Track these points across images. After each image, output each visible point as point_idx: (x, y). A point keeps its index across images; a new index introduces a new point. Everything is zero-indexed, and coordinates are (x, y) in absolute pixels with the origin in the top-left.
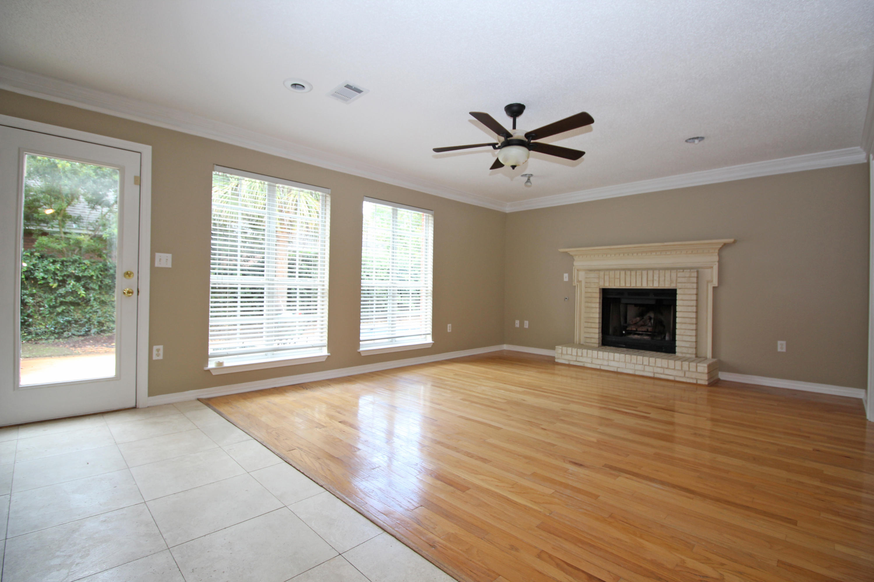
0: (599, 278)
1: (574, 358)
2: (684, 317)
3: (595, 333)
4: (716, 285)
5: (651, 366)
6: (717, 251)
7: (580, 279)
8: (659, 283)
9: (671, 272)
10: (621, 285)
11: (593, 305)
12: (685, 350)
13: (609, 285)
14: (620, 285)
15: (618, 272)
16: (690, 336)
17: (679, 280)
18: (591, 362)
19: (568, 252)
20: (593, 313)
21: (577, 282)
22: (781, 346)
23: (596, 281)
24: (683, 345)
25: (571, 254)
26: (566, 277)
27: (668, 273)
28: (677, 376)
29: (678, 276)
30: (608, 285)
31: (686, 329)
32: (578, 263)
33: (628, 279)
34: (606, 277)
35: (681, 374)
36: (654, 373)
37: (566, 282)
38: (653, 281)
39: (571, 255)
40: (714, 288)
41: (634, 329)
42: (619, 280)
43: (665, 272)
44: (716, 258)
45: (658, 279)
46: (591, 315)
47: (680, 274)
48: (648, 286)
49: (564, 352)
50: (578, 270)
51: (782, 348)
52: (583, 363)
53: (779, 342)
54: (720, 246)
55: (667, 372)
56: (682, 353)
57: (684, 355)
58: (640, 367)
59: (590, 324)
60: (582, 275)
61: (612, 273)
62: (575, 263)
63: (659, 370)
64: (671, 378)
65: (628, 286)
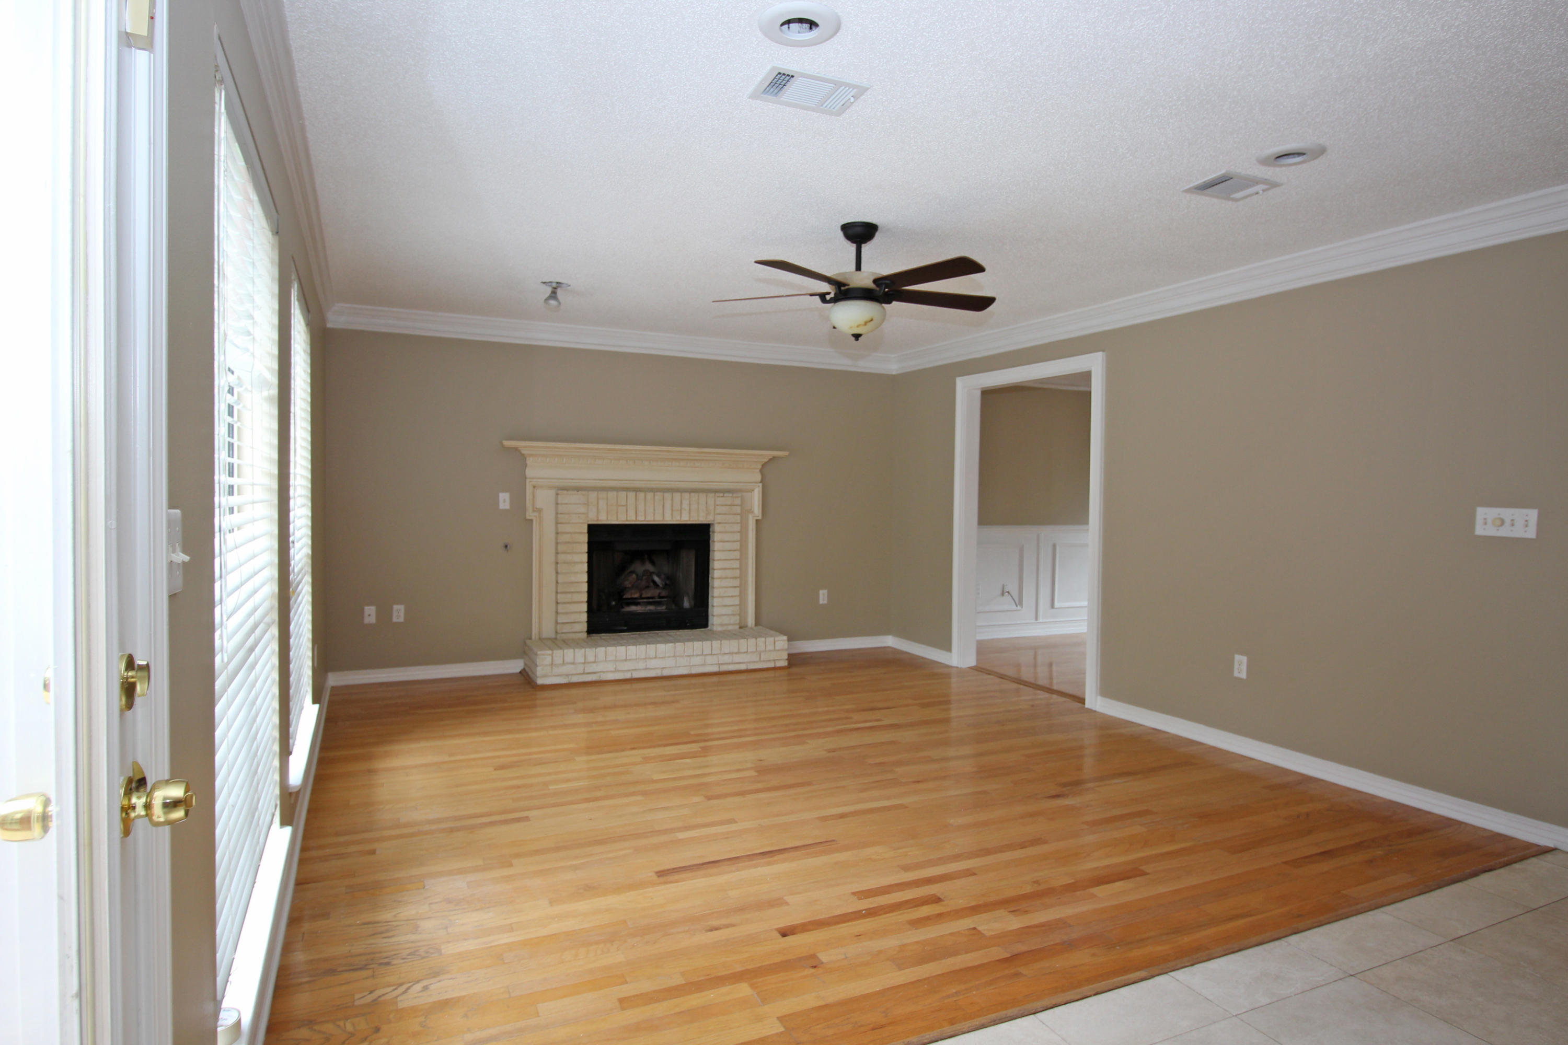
0: (587, 504)
1: (580, 669)
2: (725, 569)
3: (580, 612)
4: (760, 518)
5: (715, 654)
6: (760, 466)
7: (538, 506)
8: (690, 513)
9: (706, 496)
10: (629, 519)
11: (576, 558)
12: (726, 620)
13: (607, 519)
14: (627, 518)
15: (623, 494)
16: (732, 596)
17: (719, 509)
18: (614, 670)
19: (520, 449)
20: (576, 573)
21: (534, 511)
22: (823, 597)
23: (582, 509)
24: (724, 613)
25: (524, 452)
26: (504, 500)
27: (702, 497)
28: (750, 662)
29: (718, 503)
30: (605, 518)
31: (726, 587)
32: (536, 471)
33: (641, 507)
34: (601, 502)
35: (755, 658)
36: (720, 664)
37: (505, 511)
38: (681, 510)
39: (523, 455)
40: (757, 521)
41: (637, 595)
42: (625, 508)
43: (698, 496)
44: (758, 477)
45: (688, 509)
46: (573, 579)
47: (720, 501)
48: (674, 519)
49: (558, 660)
50: (534, 487)
51: (824, 600)
52: (598, 675)
53: (821, 592)
54: (766, 460)
55: (737, 658)
56: (722, 625)
57: (724, 628)
58: (697, 660)
59: (569, 595)
60: (543, 499)
61: (612, 495)
62: (529, 472)
63: (727, 659)
64: (743, 667)
65: (641, 519)
